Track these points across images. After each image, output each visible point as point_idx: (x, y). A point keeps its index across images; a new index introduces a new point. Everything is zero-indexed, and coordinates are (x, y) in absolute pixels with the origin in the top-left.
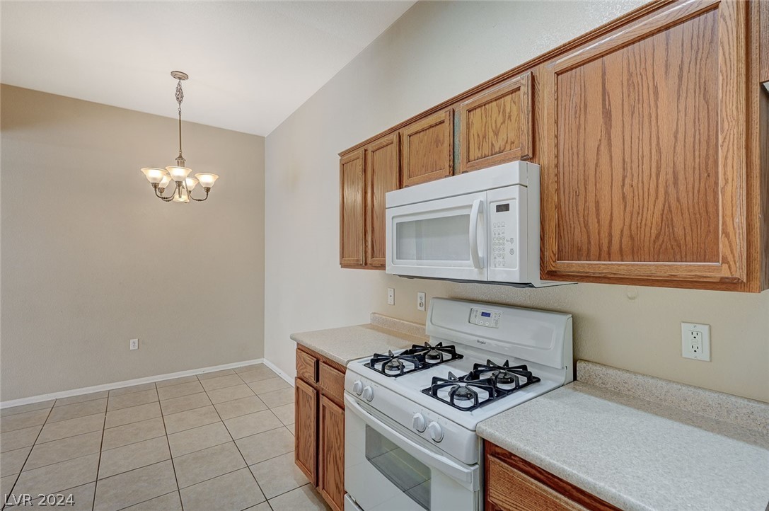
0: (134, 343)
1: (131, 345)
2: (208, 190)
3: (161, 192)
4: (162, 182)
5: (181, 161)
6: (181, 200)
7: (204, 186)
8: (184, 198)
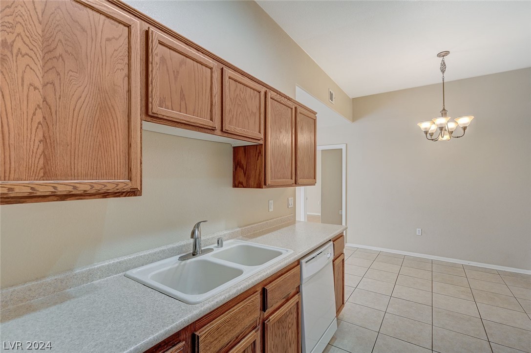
0: (419, 231)
1: (417, 232)
2: (465, 128)
3: (431, 136)
4: (431, 129)
5: (444, 113)
6: (444, 139)
7: (461, 126)
8: (446, 137)
